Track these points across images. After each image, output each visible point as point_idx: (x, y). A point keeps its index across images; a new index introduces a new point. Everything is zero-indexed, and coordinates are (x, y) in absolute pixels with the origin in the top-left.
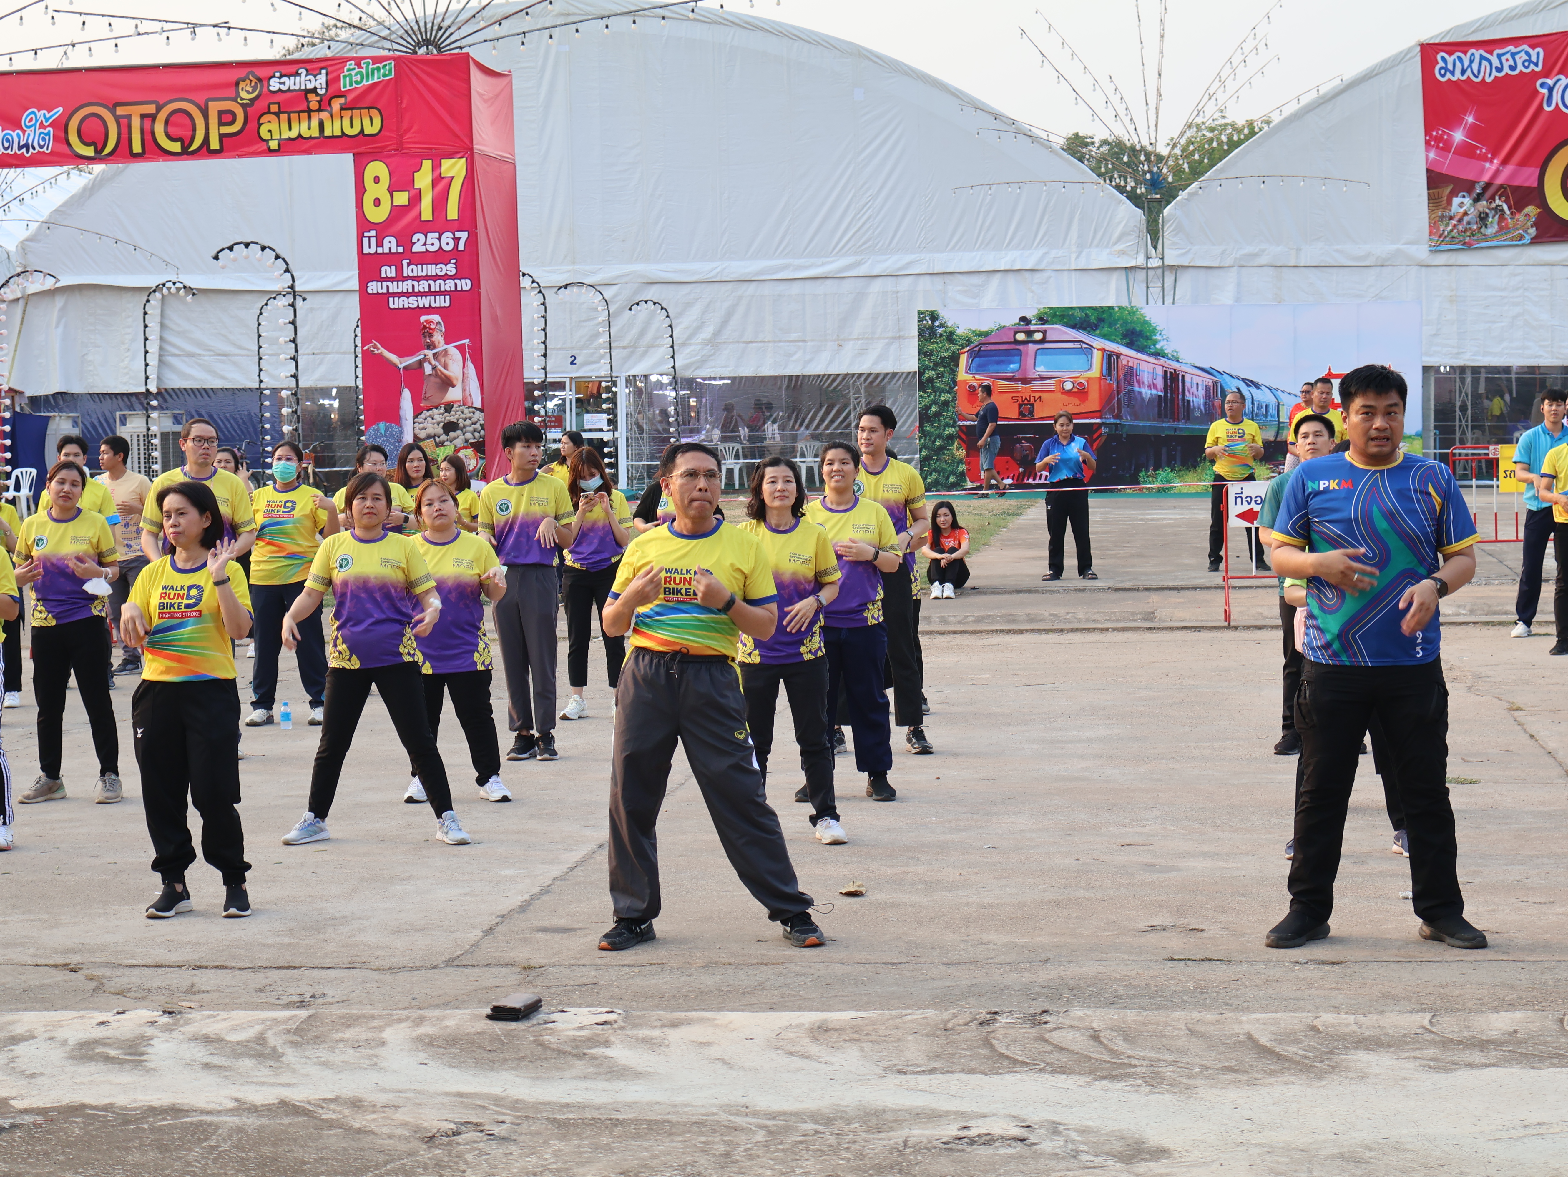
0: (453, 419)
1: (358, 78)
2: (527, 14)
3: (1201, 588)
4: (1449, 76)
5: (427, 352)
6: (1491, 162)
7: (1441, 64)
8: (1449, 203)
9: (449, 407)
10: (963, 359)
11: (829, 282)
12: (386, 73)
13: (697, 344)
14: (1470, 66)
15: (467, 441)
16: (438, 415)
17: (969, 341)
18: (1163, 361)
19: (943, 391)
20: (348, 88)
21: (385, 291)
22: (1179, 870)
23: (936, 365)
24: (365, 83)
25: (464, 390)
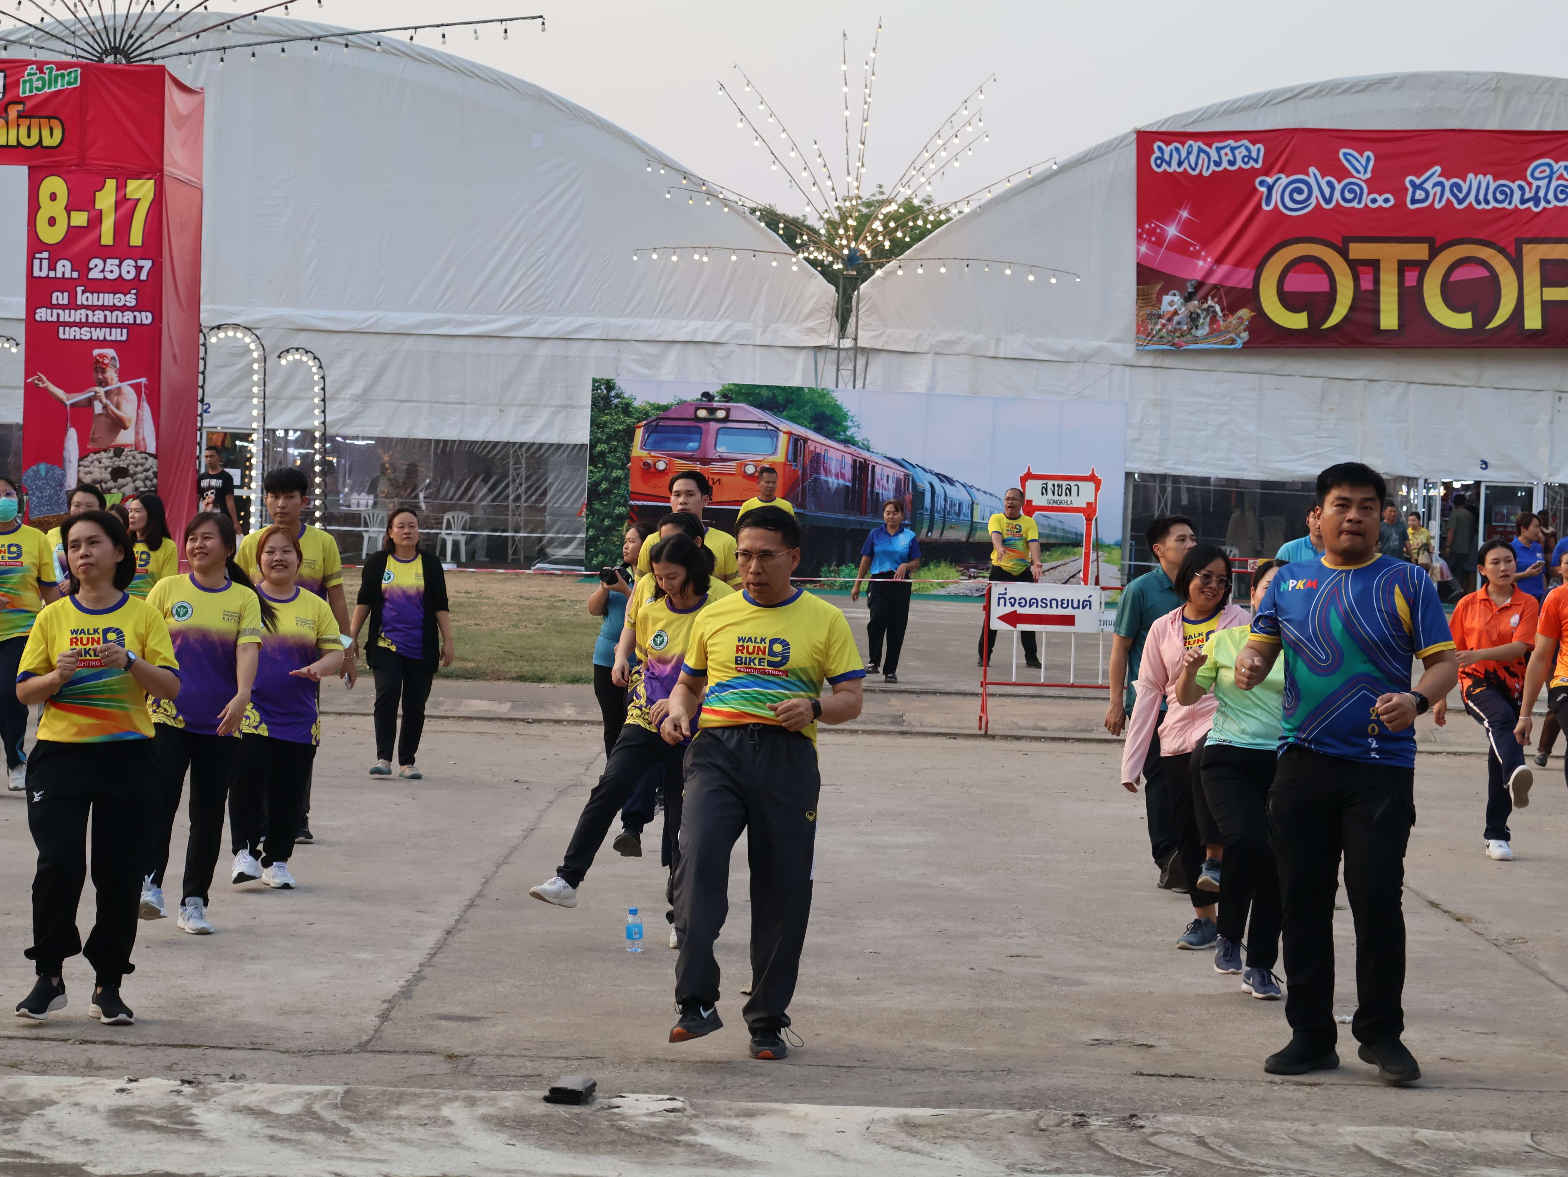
0: (123, 464)
1: (39, 84)
2: (229, 28)
3: (942, 693)
4: (1165, 166)
5: (98, 389)
6: (1205, 260)
7: (1157, 154)
8: (1159, 301)
9: (119, 451)
10: (639, 434)
11: (494, 341)
12: (71, 80)
13: (346, 399)
14: (1187, 157)
15: (137, 489)
16: (106, 458)
17: (646, 415)
18: (852, 449)
19: (615, 467)
20: (28, 94)
21: (55, 319)
22: (1086, 984)
23: (610, 438)
24: (46, 90)
25: (137, 433)
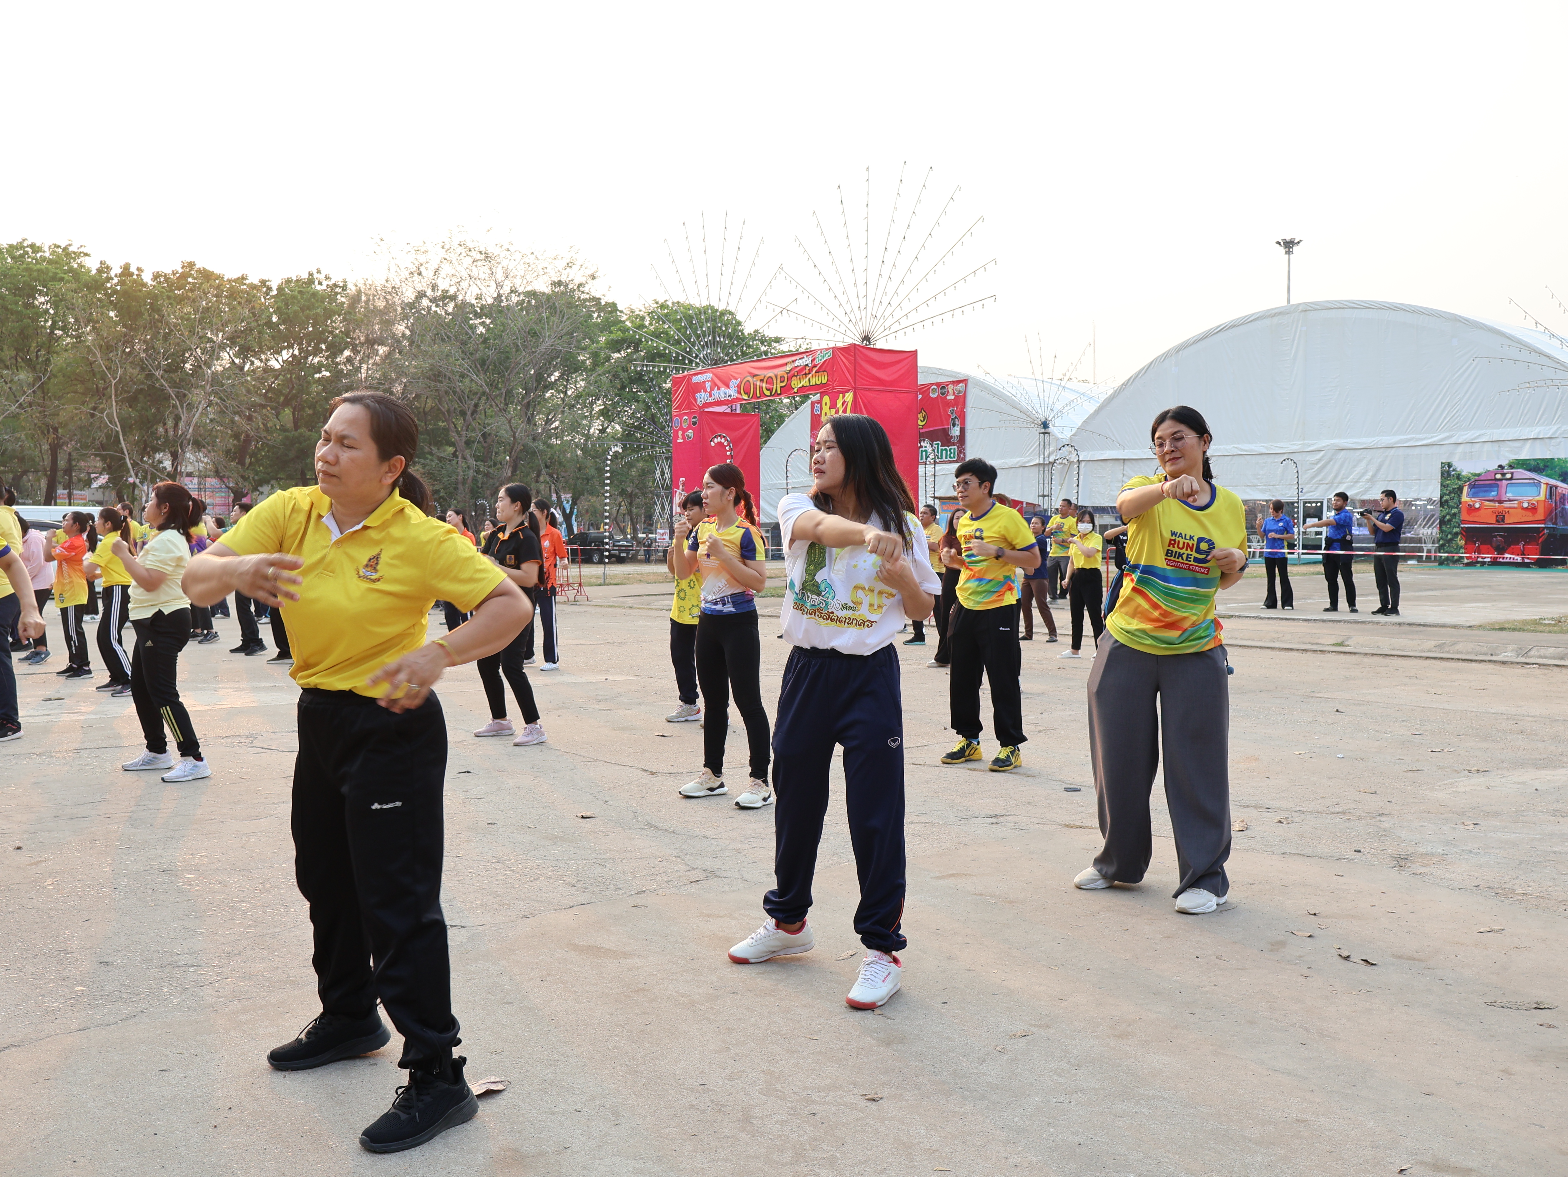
1: (823, 358)
10: (1465, 489)
12: (829, 355)
13: (1363, 482)
17: (1469, 479)
19: (1453, 507)
20: (817, 363)
23: (1450, 492)
